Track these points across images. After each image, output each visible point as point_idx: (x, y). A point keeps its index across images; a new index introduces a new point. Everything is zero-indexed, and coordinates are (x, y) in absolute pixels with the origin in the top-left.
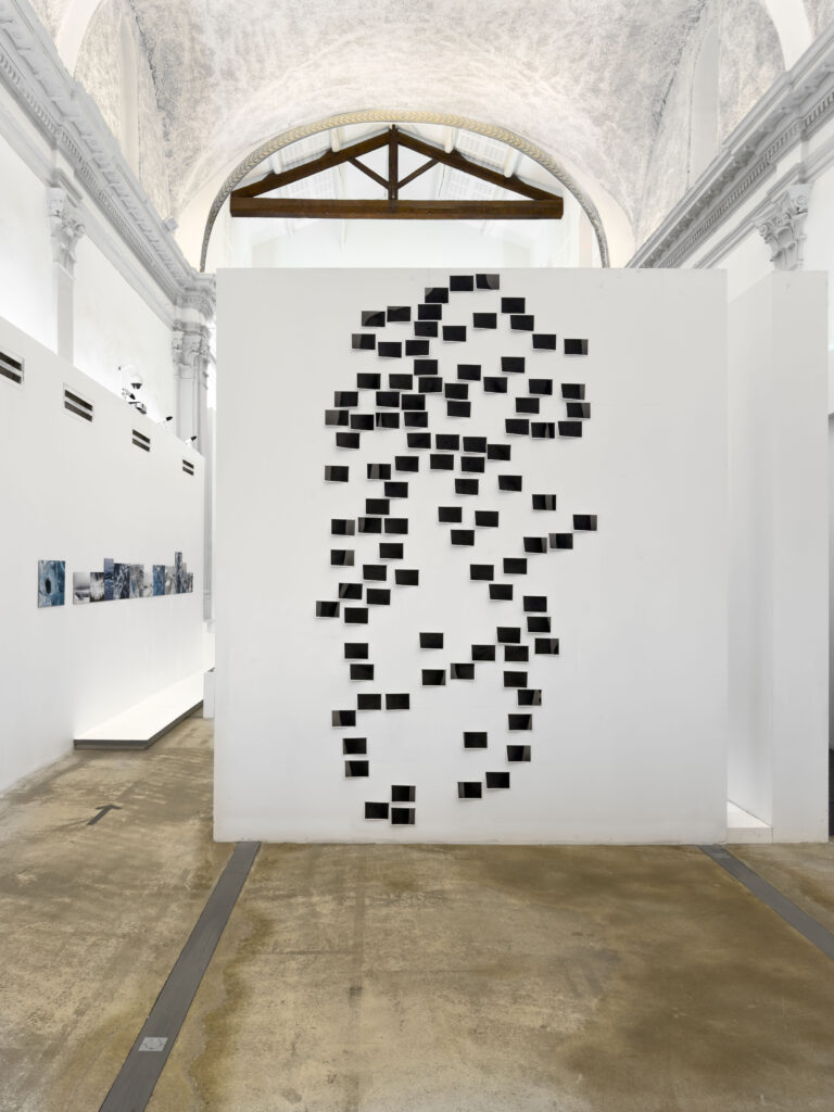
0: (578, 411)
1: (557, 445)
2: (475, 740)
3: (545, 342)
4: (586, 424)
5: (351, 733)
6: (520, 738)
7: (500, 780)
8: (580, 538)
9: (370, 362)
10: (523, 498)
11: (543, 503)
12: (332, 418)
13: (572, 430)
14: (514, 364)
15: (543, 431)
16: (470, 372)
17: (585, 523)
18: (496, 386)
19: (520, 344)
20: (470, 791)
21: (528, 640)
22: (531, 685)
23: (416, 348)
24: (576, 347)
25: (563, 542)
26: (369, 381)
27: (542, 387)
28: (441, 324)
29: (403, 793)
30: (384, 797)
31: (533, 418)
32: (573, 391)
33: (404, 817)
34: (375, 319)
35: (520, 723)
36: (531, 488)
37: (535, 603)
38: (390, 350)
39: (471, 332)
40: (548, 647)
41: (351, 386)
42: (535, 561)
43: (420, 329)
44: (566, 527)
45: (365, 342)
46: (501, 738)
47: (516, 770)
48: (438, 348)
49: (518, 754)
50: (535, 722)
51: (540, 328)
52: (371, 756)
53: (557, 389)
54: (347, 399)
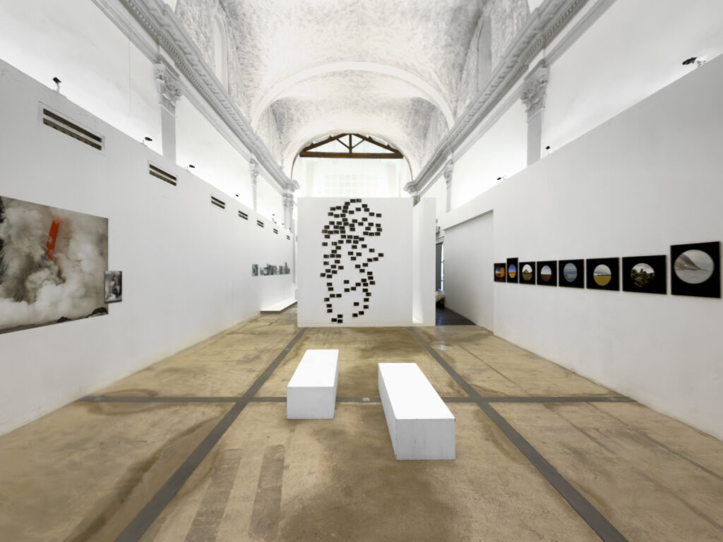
0: (379, 230)
1: (375, 237)
2: (356, 304)
3: (372, 214)
4: (381, 233)
5: (328, 303)
6: (366, 303)
7: (362, 313)
8: (380, 258)
9: (332, 219)
10: (367, 250)
11: (372, 250)
12: (324, 232)
13: (378, 234)
14: (365, 219)
15: (371, 234)
16: (355, 221)
17: (381, 255)
18: (361, 224)
19: (366, 215)
20: (355, 315)
21: (368, 281)
22: (369, 291)
23: (343, 215)
24: (379, 215)
25: (376, 259)
26: (332, 223)
27: (371, 224)
28: (348, 210)
29: (340, 316)
30: (336, 317)
31: (369, 231)
32: (378, 225)
33: (340, 321)
34: (333, 209)
35: (366, 300)
36: (369, 247)
37: (370, 273)
38: (337, 216)
39: (355, 212)
40: (372, 283)
41: (328, 224)
42: (370, 264)
43: (344, 211)
44: (377, 256)
45: (331, 214)
46: (362, 304)
47: (365, 311)
48: (348, 216)
49: (366, 307)
50: (370, 300)
51: (371, 211)
52: (333, 308)
53: (375, 225)
54: (327, 227)
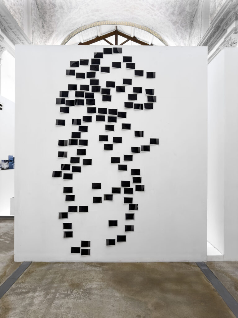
0: (152, 99)
1: (144, 112)
2: (113, 224)
3: (139, 73)
4: (155, 104)
5: (66, 221)
6: (130, 223)
7: (122, 239)
8: (153, 147)
9: (73, 80)
10: (131, 132)
11: (138, 134)
12: (58, 102)
13: (149, 106)
14: (128, 82)
15: (139, 107)
16: (111, 84)
17: (154, 141)
18: (121, 89)
19: (130, 74)
20: (111, 242)
21: (133, 186)
22: (134, 202)
23: (90, 75)
24: (151, 75)
25: (146, 149)
26: (73, 87)
27: (138, 90)
28: (100, 66)
29: (86, 243)
30: (79, 245)
31: (135, 102)
32: (150, 92)
33: (86, 253)
34: (75, 64)
35: (130, 217)
36: (134, 128)
37: (136, 172)
38: (81, 76)
39: (111, 69)
40: (140, 188)
41: (66, 89)
42: (135, 156)
43: (92, 68)
44: (147, 143)
45: (71, 73)
46: (123, 223)
47: (128, 235)
48: (99, 75)
49: (129, 229)
51: (137, 68)
52: (73, 230)
53: (144, 91)
54: (64, 94)
